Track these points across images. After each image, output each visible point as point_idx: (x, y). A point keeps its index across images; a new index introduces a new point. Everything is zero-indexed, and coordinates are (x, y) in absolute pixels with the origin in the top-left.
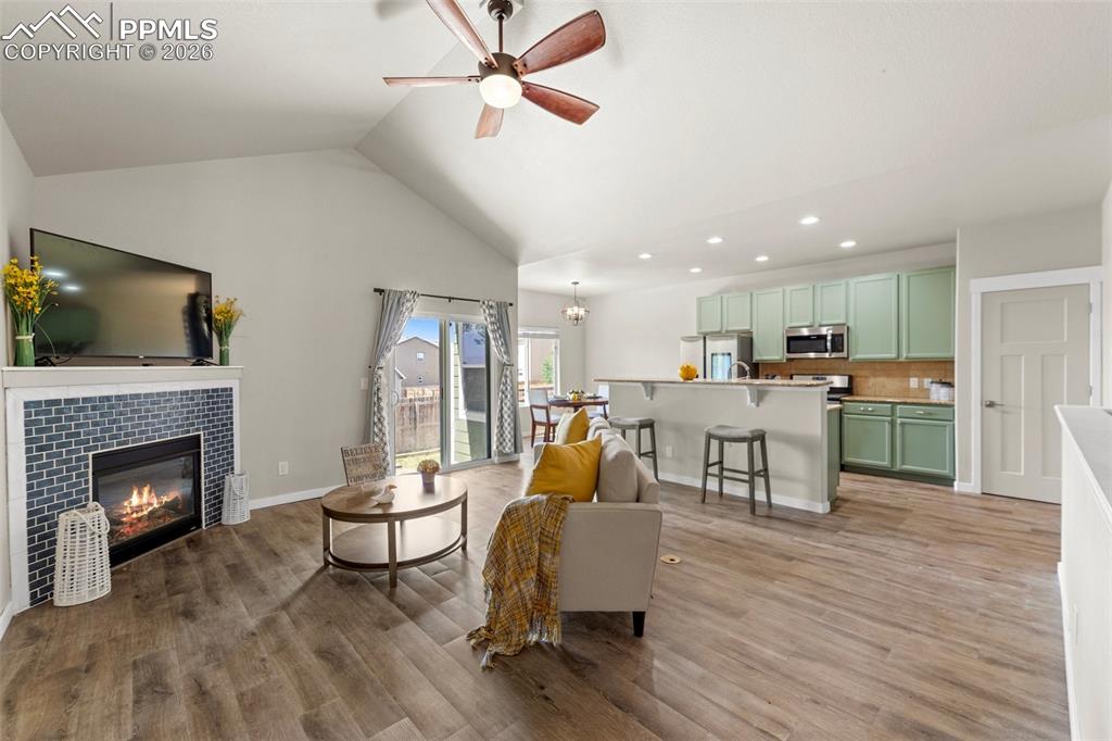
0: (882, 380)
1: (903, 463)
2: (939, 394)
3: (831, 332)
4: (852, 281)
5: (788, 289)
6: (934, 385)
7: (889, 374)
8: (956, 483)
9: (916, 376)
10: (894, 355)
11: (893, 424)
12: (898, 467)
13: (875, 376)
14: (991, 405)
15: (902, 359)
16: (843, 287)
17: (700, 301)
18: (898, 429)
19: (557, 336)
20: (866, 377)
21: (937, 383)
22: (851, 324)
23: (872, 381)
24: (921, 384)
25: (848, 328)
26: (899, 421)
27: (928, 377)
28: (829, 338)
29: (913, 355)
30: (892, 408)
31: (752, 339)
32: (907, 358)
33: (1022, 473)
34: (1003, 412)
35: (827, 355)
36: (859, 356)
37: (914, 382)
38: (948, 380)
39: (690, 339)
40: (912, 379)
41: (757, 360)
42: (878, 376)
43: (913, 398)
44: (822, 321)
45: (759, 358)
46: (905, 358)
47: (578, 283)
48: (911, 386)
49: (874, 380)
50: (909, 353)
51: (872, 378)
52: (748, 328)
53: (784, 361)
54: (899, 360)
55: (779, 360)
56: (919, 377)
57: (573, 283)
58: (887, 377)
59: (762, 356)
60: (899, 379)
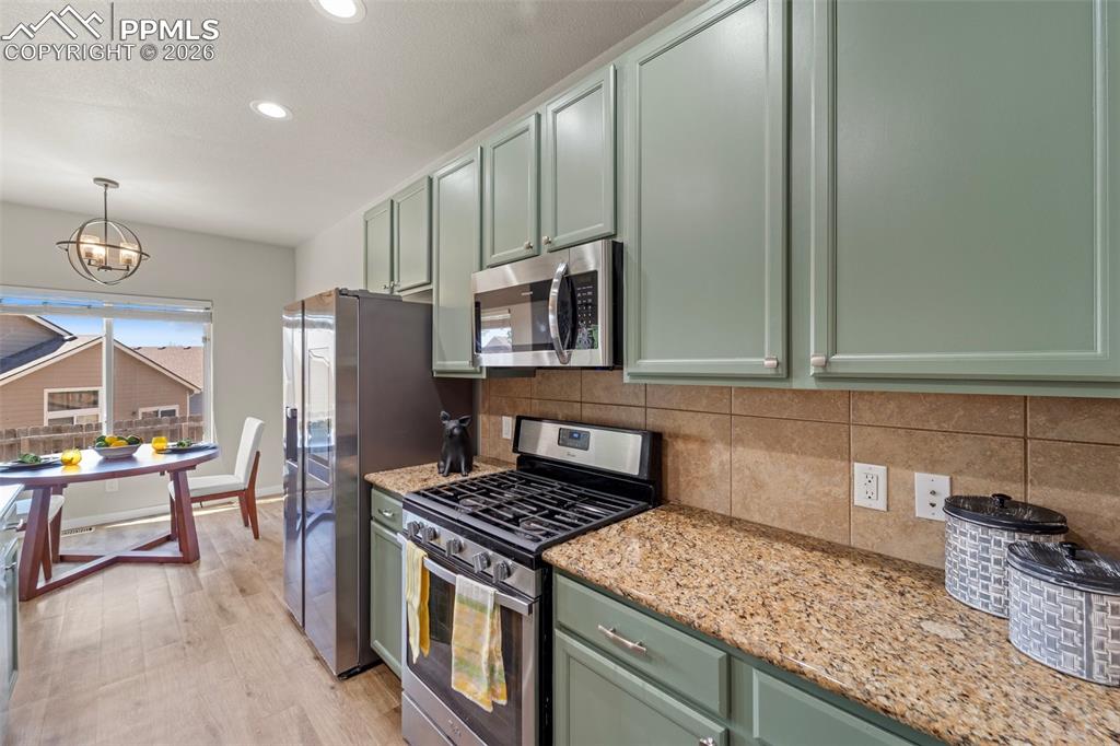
0: (750, 457)
3: (560, 270)
4: (631, 60)
5: (489, 145)
6: (962, 520)
7: (774, 437)
9: (872, 458)
10: (767, 362)
13: (731, 442)
15: (805, 381)
20: (704, 441)
23: (719, 455)
24: (899, 494)
27: (932, 466)
28: (554, 292)
29: (850, 359)
36: (649, 364)
37: (868, 484)
40: (858, 468)
41: (438, 372)
42: (740, 440)
43: (865, 557)
44: (556, 235)
45: (439, 365)
46: (819, 378)
47: (116, 184)
48: (859, 499)
49: (726, 457)
50: (835, 352)
51: (719, 446)
52: (424, 280)
53: (484, 376)
54: (797, 384)
55: (475, 372)
56: (888, 462)
57: (97, 180)
58: (770, 447)
59: (444, 360)
60: (810, 460)
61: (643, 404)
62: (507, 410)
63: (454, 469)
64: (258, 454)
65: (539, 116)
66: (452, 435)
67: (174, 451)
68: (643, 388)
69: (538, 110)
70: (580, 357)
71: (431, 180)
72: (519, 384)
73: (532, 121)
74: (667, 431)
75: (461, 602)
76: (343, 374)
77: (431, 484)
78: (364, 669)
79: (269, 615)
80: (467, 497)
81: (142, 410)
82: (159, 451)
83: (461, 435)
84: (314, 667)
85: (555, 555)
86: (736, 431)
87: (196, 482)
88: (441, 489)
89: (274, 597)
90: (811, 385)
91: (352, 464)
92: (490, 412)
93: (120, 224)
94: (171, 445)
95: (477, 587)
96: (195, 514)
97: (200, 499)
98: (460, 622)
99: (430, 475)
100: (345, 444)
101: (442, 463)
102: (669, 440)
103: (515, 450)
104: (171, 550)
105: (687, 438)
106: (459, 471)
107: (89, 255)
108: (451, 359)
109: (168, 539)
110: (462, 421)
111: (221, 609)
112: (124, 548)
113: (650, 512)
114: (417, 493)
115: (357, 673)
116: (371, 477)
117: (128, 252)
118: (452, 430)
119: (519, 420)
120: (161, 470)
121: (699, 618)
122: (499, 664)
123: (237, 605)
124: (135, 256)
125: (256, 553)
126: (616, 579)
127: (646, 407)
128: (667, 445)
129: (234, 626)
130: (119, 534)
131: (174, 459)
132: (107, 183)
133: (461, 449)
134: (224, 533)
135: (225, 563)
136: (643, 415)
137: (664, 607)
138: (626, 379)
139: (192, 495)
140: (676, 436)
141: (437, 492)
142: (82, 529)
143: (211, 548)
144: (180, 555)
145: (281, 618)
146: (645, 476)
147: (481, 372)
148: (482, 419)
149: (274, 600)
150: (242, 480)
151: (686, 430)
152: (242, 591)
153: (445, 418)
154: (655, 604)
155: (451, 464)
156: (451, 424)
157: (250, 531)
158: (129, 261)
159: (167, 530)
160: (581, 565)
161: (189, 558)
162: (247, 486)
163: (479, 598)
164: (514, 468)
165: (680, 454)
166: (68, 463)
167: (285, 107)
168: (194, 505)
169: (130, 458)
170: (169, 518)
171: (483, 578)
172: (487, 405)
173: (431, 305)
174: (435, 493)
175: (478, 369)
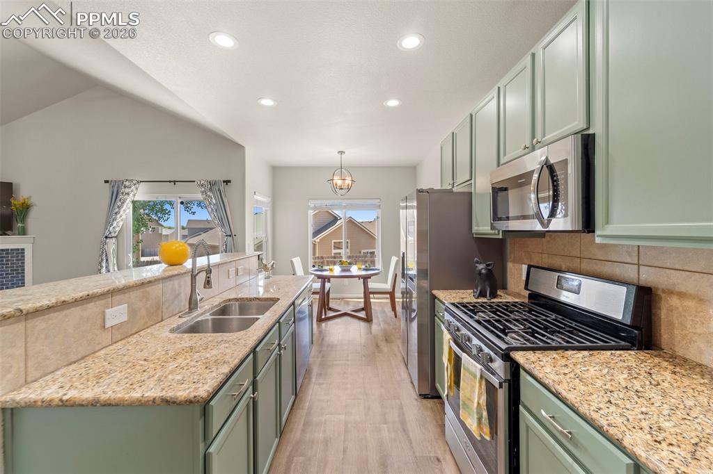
25: (587, 144)
41: (476, 234)
44: (544, 136)
45: (477, 230)
47: (344, 153)
52: (468, 178)
53: (501, 237)
55: (494, 234)
57: (338, 152)
59: (478, 226)
61: (636, 262)
62: (525, 261)
63: (482, 294)
64: (396, 275)
65: (533, 55)
66: (480, 273)
67: (365, 270)
68: (636, 249)
69: (532, 51)
70: (558, 224)
71: (471, 116)
72: (532, 243)
73: (528, 59)
74: (660, 287)
75: (464, 369)
76: (421, 235)
77: (465, 301)
78: (432, 398)
79: (395, 355)
80: (481, 312)
81: (363, 251)
82: (359, 269)
83: (487, 274)
84: (410, 386)
85: (519, 357)
87: (372, 285)
88: (467, 305)
89: (399, 347)
91: (426, 284)
92: (514, 261)
93: (345, 169)
94: (363, 267)
95: (472, 363)
96: (372, 300)
97: (374, 293)
98: (464, 381)
99: (468, 296)
100: (422, 273)
101: (475, 290)
102: (663, 295)
103: (526, 288)
104: (362, 314)
105: (682, 295)
106: (486, 297)
107: (336, 184)
108: (483, 225)
109: (363, 309)
110: (488, 265)
111: (377, 345)
112: (348, 309)
113: (632, 352)
114: (453, 304)
115: (428, 398)
116: (435, 292)
117: (348, 181)
118: (480, 271)
119: (530, 267)
120: (359, 277)
121: (609, 425)
122: (485, 414)
123: (383, 345)
124: (350, 182)
125: (395, 325)
126: (554, 381)
127: (639, 265)
128: (660, 299)
129: (380, 354)
130: (347, 303)
131: (364, 273)
132: (341, 153)
133: (487, 283)
134: (384, 312)
135: (382, 326)
136: (637, 270)
137: (583, 409)
138: (598, 240)
139: (370, 290)
140: (670, 292)
141: (465, 307)
142: (336, 299)
143: (378, 317)
144: (365, 317)
145: (400, 358)
146: (628, 322)
147: (499, 234)
148: (510, 265)
149: (398, 347)
150: (390, 287)
151: (681, 288)
152: (386, 340)
153: (477, 262)
154: (576, 405)
155: (481, 292)
156: (481, 267)
157: (393, 313)
158: (348, 185)
159: (362, 305)
160: (533, 366)
161: (368, 320)
162: (391, 290)
163: (473, 369)
164: (526, 301)
165: (674, 309)
166: (331, 270)
167: (399, 99)
168: (371, 296)
169: (349, 271)
170: (363, 300)
171: (476, 358)
172: (512, 256)
173: (471, 193)
174: (463, 306)
175: (497, 232)
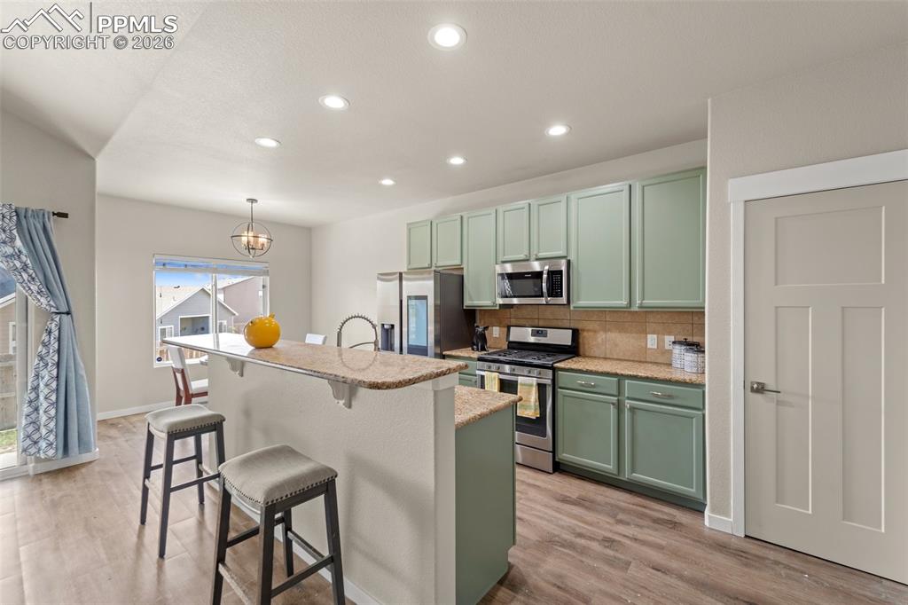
0: (614, 336)
1: (633, 470)
2: (684, 363)
3: (547, 268)
4: (574, 196)
5: (501, 209)
6: (677, 347)
7: (621, 328)
8: (707, 512)
9: (653, 333)
10: (624, 303)
11: (619, 407)
12: (627, 475)
13: (605, 331)
14: (760, 389)
15: (635, 308)
16: (563, 205)
17: (410, 227)
18: (627, 415)
19: (266, 273)
20: (595, 331)
21: (680, 343)
22: (572, 257)
23: (601, 336)
24: (660, 342)
25: (569, 263)
26: (628, 403)
27: (669, 334)
28: (545, 276)
29: (647, 302)
30: (619, 382)
31: (463, 276)
32: (640, 307)
33: (810, 512)
34: (778, 403)
35: (542, 300)
36: (582, 303)
37: (652, 341)
38: (696, 339)
39: (384, 277)
40: (649, 336)
41: (468, 306)
42: (609, 330)
43: (651, 363)
44: (539, 252)
45: (468, 303)
46: (639, 307)
47: (256, 201)
48: (649, 346)
49: (604, 336)
50: (643, 300)
51: (601, 333)
52: (458, 263)
53: (498, 308)
54: (632, 310)
55: (492, 306)
56: (658, 334)
57: (248, 200)
58: (620, 332)
59: (472, 301)
60: (634, 335)
62: (495, 324)
63: (482, 349)
68: (576, 312)
70: (556, 301)
74: (581, 328)
75: (521, 385)
85: (558, 365)
86: (608, 327)
90: (637, 309)
95: (528, 379)
101: (475, 347)
102: (581, 332)
103: (506, 340)
105: (588, 331)
108: (476, 301)
110: (485, 328)
113: (577, 357)
118: (481, 332)
119: (509, 327)
122: (537, 403)
127: (576, 320)
128: (581, 334)
132: (252, 201)
133: (484, 341)
136: (574, 323)
138: (572, 308)
140: (583, 330)
146: (573, 345)
147: (496, 306)
151: (587, 328)
153: (477, 327)
155: (481, 347)
156: (481, 329)
158: (263, 245)
160: (569, 366)
164: (506, 348)
165: (586, 338)
167: (395, 180)
172: (482, 322)
